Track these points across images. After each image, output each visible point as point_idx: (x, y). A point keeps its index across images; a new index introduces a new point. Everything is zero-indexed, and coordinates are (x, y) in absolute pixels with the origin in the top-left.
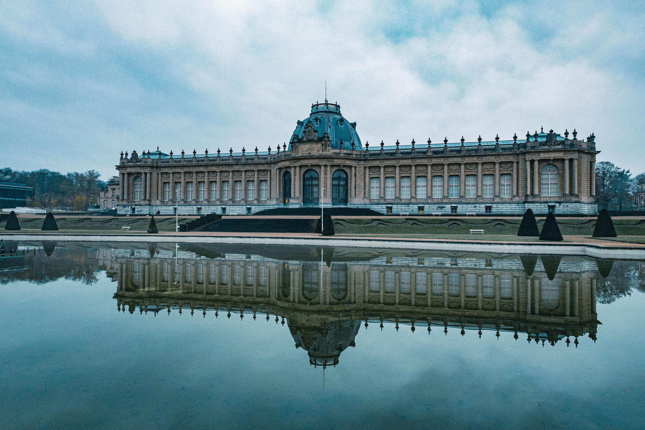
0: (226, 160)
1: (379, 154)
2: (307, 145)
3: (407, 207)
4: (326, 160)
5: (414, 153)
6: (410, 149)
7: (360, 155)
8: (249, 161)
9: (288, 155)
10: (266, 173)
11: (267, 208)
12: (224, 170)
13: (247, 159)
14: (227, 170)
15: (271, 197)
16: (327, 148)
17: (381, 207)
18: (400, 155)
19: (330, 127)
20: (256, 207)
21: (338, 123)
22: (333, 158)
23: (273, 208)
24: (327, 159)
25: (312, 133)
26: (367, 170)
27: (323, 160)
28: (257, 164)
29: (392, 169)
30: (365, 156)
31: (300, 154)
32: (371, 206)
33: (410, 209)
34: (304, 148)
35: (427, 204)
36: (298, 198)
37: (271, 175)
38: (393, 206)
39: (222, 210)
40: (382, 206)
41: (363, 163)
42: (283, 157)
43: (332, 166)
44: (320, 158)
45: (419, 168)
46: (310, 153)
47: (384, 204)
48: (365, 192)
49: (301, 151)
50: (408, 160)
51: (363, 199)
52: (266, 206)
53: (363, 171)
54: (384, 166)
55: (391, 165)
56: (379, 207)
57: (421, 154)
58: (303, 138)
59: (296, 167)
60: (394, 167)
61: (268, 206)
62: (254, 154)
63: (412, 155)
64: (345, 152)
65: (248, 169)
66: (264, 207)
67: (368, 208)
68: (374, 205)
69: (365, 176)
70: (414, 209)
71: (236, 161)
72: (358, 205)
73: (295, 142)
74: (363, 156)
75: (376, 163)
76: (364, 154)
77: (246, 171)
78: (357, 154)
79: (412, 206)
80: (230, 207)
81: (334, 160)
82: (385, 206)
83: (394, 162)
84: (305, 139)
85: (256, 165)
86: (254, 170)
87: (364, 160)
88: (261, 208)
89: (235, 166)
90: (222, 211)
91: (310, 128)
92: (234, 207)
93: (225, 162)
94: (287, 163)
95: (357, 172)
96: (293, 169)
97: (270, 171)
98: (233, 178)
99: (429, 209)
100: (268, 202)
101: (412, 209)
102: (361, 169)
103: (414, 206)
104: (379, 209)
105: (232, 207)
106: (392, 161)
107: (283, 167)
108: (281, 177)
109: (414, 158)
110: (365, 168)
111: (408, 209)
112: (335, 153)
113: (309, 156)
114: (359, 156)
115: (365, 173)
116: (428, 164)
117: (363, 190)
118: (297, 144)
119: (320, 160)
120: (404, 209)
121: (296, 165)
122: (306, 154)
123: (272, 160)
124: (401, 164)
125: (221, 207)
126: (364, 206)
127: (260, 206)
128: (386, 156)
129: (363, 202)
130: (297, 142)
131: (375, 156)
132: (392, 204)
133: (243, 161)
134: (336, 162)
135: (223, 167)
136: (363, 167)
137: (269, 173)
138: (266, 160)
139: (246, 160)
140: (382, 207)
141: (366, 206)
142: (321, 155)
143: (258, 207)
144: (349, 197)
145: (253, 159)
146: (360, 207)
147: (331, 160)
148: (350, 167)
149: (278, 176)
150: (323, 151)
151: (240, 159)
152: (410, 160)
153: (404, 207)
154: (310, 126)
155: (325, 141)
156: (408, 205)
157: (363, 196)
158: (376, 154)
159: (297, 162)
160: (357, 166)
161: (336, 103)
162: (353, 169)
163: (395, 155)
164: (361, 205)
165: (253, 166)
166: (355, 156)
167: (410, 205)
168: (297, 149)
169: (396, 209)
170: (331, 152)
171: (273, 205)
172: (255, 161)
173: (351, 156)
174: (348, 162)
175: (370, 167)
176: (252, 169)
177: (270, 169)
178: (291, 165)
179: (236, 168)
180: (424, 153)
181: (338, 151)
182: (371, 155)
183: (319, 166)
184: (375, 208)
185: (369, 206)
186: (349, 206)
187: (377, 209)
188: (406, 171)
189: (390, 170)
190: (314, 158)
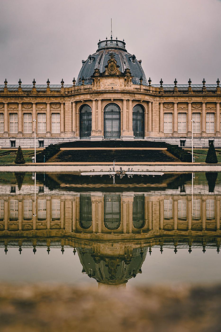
0: (14, 91)
1: (173, 91)
2: (109, 80)
3: (199, 141)
4: (128, 95)
5: (205, 91)
6: (201, 88)
7: (156, 91)
8: (41, 93)
9: (88, 89)
10: (58, 106)
11: (62, 141)
12: (13, 101)
13: (39, 92)
14: (16, 102)
15: (66, 130)
16: (129, 83)
17: (175, 141)
18: (193, 93)
19: (125, 63)
20: (49, 140)
21: (130, 60)
22: (134, 93)
23: (68, 141)
24: (130, 94)
25: (114, 68)
26: (162, 105)
27: (125, 94)
28: (50, 97)
29: (185, 106)
30: (160, 92)
31: (102, 88)
32: (166, 139)
33: (202, 143)
34: (106, 82)
35: (216, 138)
36: (101, 131)
37: (64, 108)
38: (186, 139)
39: (10, 143)
40: (177, 139)
41: (158, 99)
42: (82, 91)
43: (133, 101)
44: (123, 92)
45: (208, 106)
46: (112, 88)
47: (178, 138)
48: (159, 127)
49: (103, 85)
50: (199, 98)
51: (158, 133)
52: (60, 140)
53: (158, 107)
54: (177, 102)
55: (184, 101)
56: (173, 141)
57: (211, 93)
58: (105, 72)
59: (98, 100)
60: (187, 104)
61: (63, 140)
62: (46, 87)
63: (203, 93)
64: (144, 88)
65: (40, 102)
66: (58, 140)
67: (163, 141)
68: (169, 138)
69: (160, 112)
70: (205, 143)
71: (26, 93)
72: (154, 138)
73: (97, 76)
74: (158, 93)
75: (170, 100)
76: (159, 90)
77: (37, 104)
78: (153, 90)
79: (204, 139)
80: (21, 140)
81: (136, 95)
82: (180, 139)
83: (187, 99)
84: (107, 74)
85: (48, 98)
86: (47, 102)
87: (160, 97)
88: (54, 141)
89: (25, 98)
90: (10, 145)
91: (112, 63)
92: (24, 140)
93: (13, 93)
94: (88, 97)
95: (153, 108)
96: (94, 103)
97: (64, 104)
98: (22, 110)
99: (219, 143)
100: (63, 135)
101: (204, 143)
102: (156, 104)
103: (205, 139)
104: (173, 143)
105: (22, 140)
106: (185, 98)
107: (82, 100)
108: (78, 110)
109: (205, 96)
110: (160, 104)
111: (200, 143)
112: (136, 89)
113: (112, 90)
114: (154, 93)
115: (160, 108)
116: (217, 102)
117: (158, 125)
118: (99, 78)
119: (123, 95)
120: (196, 143)
121: (98, 99)
122: (109, 88)
123: (66, 93)
124: (193, 101)
125: (9, 140)
126: (160, 139)
127: (54, 139)
128: (179, 93)
129: (158, 135)
130: (99, 76)
131: (169, 93)
132: (185, 138)
133: (35, 94)
134: (138, 97)
135: (12, 99)
136: (158, 103)
137: (62, 106)
138: (59, 93)
139: (37, 93)
140: (177, 141)
141: (161, 139)
142: (124, 90)
143: (51, 140)
144: (146, 131)
145: (44, 92)
146: (157, 140)
147: (133, 95)
148: (148, 102)
149: (74, 109)
150: (125, 86)
151: (30, 92)
152: (202, 98)
153: (196, 141)
154: (113, 62)
155: (128, 76)
156: (200, 138)
157: (158, 130)
158: (170, 91)
159: (99, 96)
160: (154, 102)
161: (124, 41)
162: (150, 104)
163: (187, 92)
164: (157, 138)
165: (45, 98)
166: (151, 92)
167: (202, 139)
168: (99, 83)
169: (190, 143)
170: (132, 87)
171: (68, 138)
172: (47, 93)
173: (149, 92)
174: (147, 98)
175: (164, 103)
176: (44, 102)
177: (64, 102)
178: (92, 99)
179: (27, 100)
180: (214, 92)
181: (138, 87)
182: (165, 92)
183: (122, 100)
184: (170, 141)
185: (164, 139)
186: (146, 139)
187: (172, 143)
188: (197, 108)
189: (182, 106)
190: (117, 93)
